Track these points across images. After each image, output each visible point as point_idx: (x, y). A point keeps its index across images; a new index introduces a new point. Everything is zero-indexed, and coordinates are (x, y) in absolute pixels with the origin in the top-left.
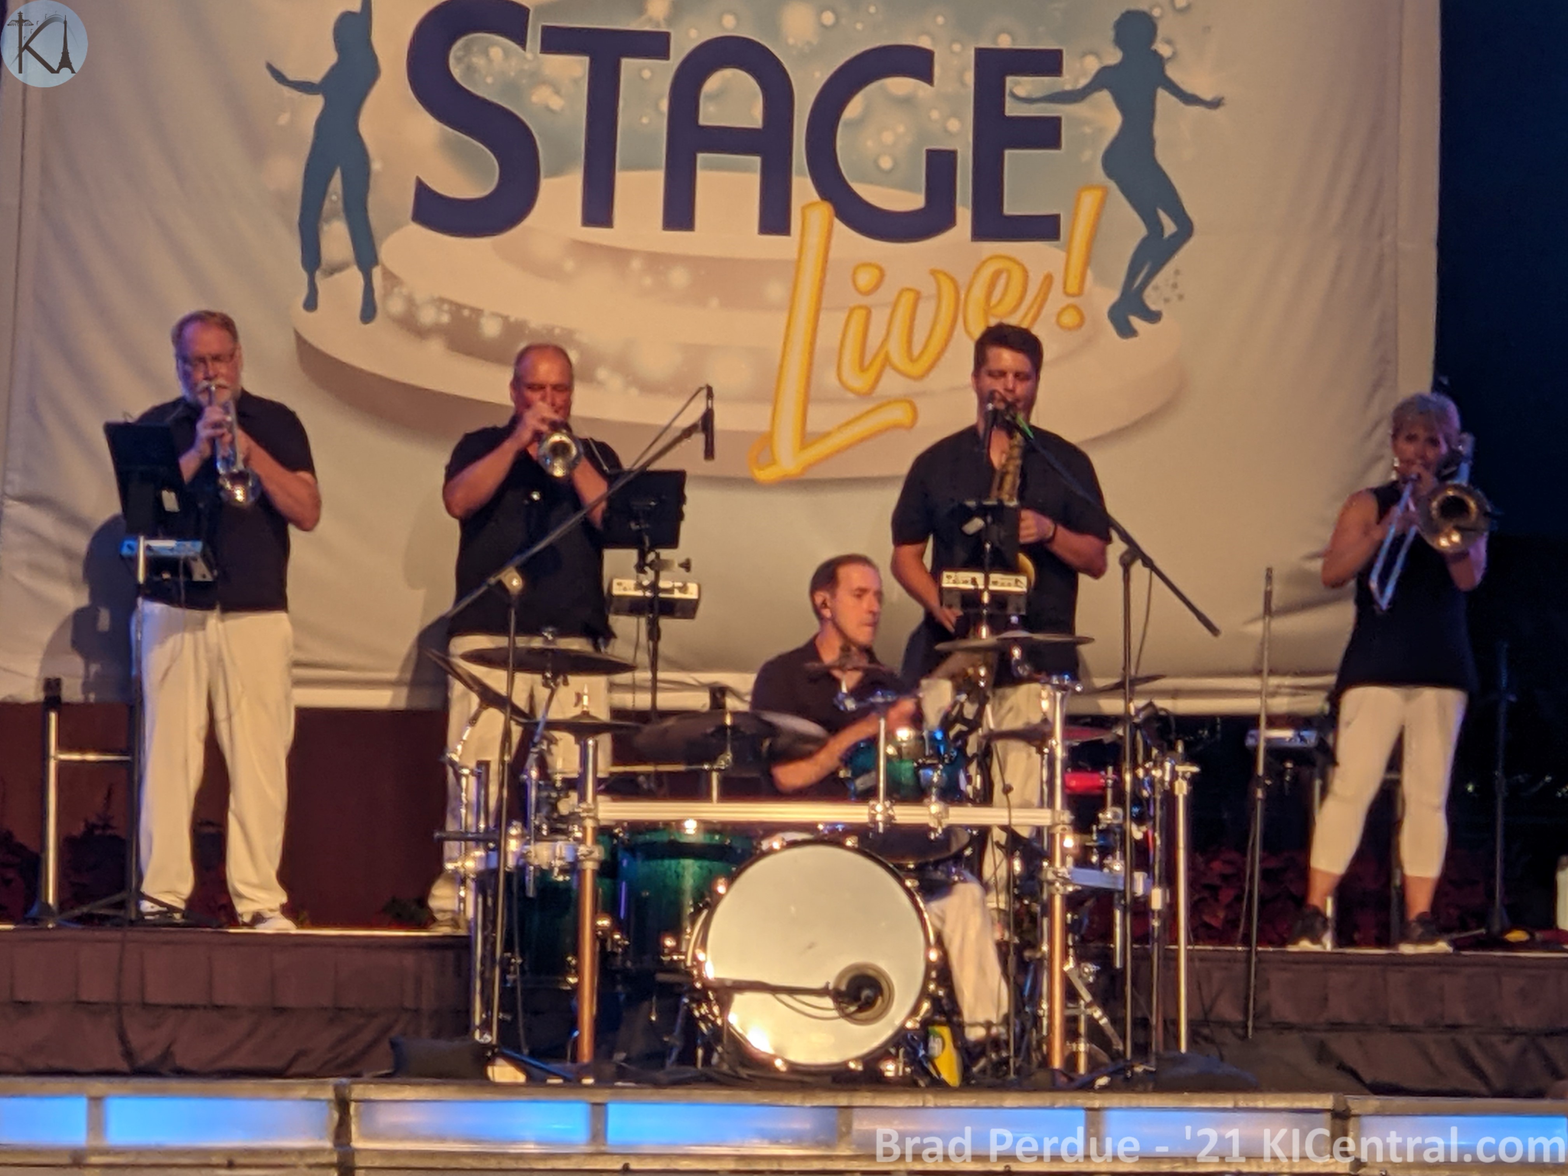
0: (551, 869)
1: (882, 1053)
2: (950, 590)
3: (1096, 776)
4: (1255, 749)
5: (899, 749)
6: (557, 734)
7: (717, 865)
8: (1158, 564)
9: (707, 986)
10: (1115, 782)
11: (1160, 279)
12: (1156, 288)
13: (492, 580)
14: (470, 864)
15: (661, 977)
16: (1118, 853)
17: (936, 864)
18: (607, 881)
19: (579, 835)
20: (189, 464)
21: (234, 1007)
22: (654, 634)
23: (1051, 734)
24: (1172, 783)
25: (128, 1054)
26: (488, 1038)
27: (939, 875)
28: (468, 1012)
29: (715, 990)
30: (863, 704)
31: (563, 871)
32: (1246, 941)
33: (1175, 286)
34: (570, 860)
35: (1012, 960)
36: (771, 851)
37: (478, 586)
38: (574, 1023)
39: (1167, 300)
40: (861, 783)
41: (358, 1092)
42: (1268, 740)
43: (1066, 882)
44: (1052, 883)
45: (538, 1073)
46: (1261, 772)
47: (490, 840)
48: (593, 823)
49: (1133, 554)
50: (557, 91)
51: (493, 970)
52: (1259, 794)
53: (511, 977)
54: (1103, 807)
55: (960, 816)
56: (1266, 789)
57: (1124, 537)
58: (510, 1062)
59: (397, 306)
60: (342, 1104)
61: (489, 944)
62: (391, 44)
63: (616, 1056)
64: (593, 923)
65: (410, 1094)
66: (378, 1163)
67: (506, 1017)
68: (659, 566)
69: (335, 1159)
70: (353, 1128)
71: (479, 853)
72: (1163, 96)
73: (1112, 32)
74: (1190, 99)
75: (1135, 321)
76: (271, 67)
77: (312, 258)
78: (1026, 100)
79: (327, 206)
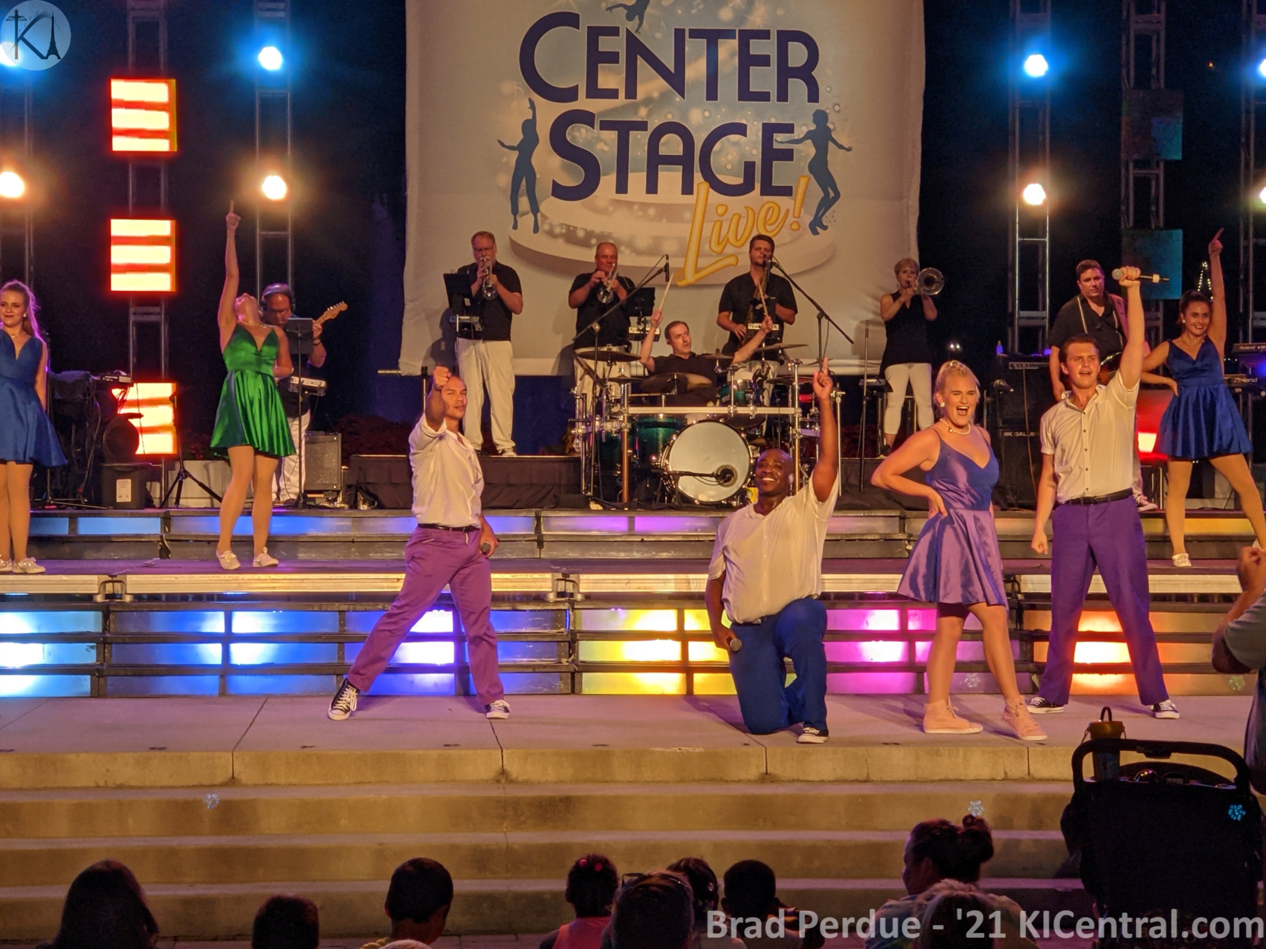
0: (611, 432)
1: (732, 498)
2: (752, 330)
4: (863, 386)
5: (738, 387)
7: (671, 430)
8: (831, 318)
9: (669, 474)
11: (827, 214)
12: (826, 217)
13: (589, 327)
14: (580, 431)
15: (653, 471)
16: (817, 424)
17: (750, 429)
18: (631, 436)
19: (621, 419)
20: (475, 287)
21: (494, 484)
23: (794, 381)
26: (589, 494)
28: (579, 485)
29: (672, 475)
31: (616, 433)
32: (860, 455)
33: (833, 217)
34: (619, 428)
36: (692, 425)
37: (584, 329)
38: (620, 488)
40: (724, 399)
41: (544, 514)
42: (867, 383)
43: (800, 434)
44: (795, 435)
45: (607, 506)
46: (865, 394)
47: (588, 422)
48: (626, 415)
49: (822, 314)
50: (606, 144)
51: (590, 469)
52: (865, 403)
53: (596, 472)
54: (811, 407)
55: (761, 411)
56: (867, 401)
57: (819, 308)
58: (597, 502)
59: (546, 227)
60: (538, 518)
61: (588, 460)
62: (543, 130)
63: (636, 500)
64: (627, 452)
65: (563, 514)
66: (552, 539)
67: (595, 486)
68: (645, 323)
69: (536, 538)
70: (542, 527)
71: (583, 427)
72: (830, 143)
73: (812, 118)
74: (841, 147)
75: (819, 229)
76: (499, 141)
77: (515, 210)
78: (781, 142)
79: (520, 191)
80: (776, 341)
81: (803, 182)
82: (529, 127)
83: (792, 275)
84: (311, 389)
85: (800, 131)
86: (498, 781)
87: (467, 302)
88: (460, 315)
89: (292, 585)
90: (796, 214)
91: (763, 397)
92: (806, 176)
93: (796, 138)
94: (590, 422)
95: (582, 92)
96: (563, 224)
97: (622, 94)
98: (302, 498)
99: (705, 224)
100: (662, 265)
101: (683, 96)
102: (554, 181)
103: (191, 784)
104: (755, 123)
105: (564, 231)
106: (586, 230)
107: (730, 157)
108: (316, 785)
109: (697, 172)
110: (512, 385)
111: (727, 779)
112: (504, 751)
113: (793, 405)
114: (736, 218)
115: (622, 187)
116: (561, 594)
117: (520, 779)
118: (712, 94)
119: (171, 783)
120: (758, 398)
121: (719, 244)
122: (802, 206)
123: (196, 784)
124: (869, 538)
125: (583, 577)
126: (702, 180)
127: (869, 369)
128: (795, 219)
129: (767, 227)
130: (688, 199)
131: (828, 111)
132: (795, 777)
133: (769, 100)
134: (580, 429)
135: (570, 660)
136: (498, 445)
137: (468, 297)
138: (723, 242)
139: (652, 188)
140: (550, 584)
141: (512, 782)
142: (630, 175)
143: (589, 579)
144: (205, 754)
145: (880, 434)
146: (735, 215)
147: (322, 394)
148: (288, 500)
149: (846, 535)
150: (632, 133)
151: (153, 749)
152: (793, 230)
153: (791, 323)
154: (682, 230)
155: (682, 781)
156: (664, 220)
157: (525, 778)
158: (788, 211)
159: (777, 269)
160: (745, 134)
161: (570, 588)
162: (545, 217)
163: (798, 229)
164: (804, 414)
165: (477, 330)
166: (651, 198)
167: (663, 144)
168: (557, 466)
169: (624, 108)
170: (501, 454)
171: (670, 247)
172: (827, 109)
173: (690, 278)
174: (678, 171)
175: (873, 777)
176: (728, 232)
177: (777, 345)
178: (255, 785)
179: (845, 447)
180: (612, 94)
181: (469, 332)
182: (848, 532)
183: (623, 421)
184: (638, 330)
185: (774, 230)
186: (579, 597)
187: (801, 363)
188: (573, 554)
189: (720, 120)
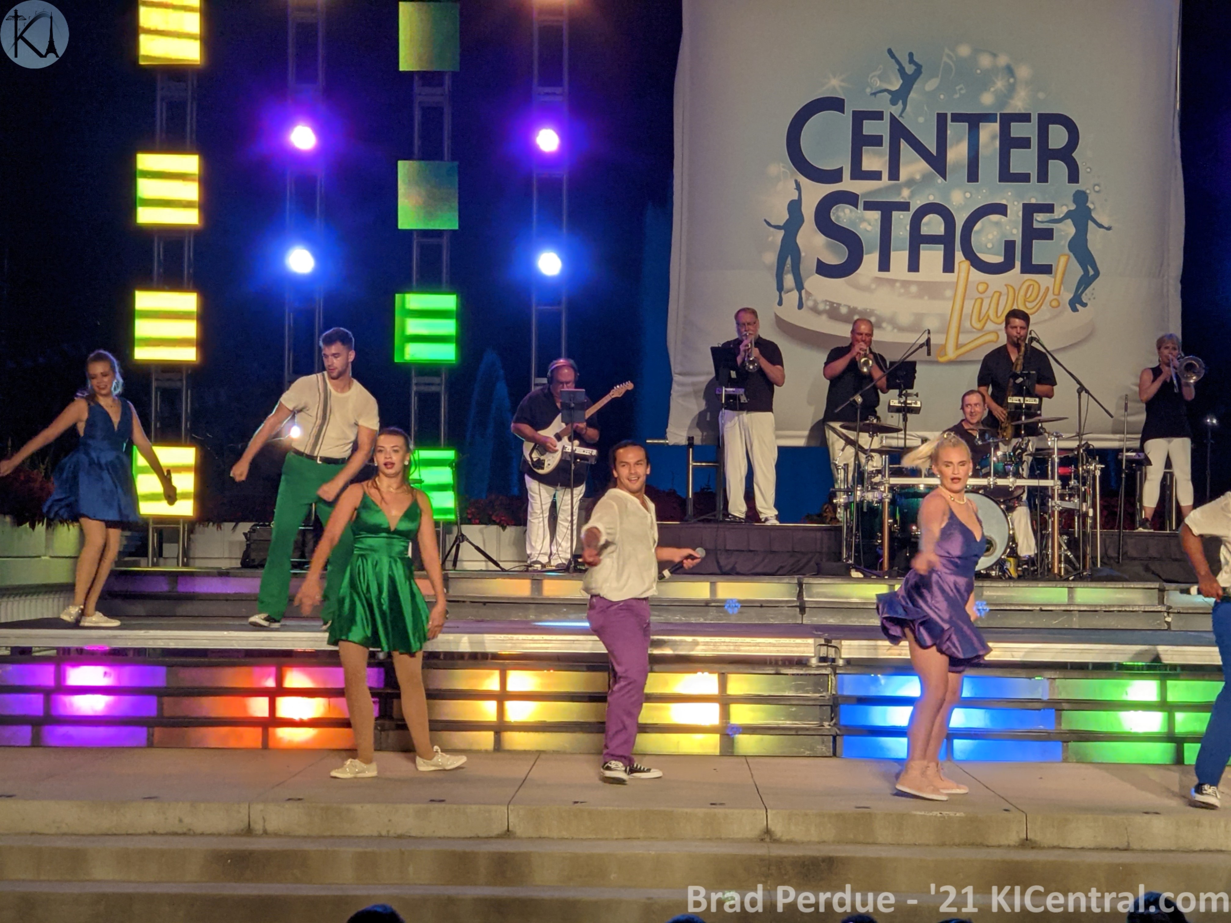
0: (873, 502)
1: (990, 568)
2: (1011, 403)
3: (1067, 469)
4: (1122, 460)
5: (998, 459)
6: (873, 454)
8: (1091, 392)
10: (1075, 471)
11: (1087, 291)
12: (1086, 295)
13: (851, 399)
15: (913, 540)
16: (1076, 496)
17: (1010, 500)
18: (892, 507)
19: (882, 489)
20: (739, 360)
21: (757, 551)
22: (905, 419)
23: (1054, 453)
24: (1094, 471)
25: (720, 567)
26: (850, 562)
27: (1011, 504)
28: (841, 553)
30: (984, 443)
31: (877, 502)
32: (1119, 528)
33: (1093, 294)
34: (880, 498)
35: (1039, 534)
37: (846, 402)
38: (882, 556)
39: (1089, 299)
40: (984, 471)
41: (806, 580)
42: (1127, 456)
43: (1059, 506)
44: (1054, 507)
45: (869, 574)
46: (1124, 467)
47: (849, 491)
48: (887, 485)
49: (1082, 389)
50: (870, 224)
51: (851, 538)
52: (1123, 475)
53: (857, 540)
54: (1070, 479)
55: (1020, 482)
56: (1126, 474)
57: (1079, 382)
58: (857, 570)
59: (810, 303)
60: (800, 585)
61: (850, 529)
62: (809, 210)
63: (897, 568)
64: (888, 521)
65: (824, 581)
66: (813, 606)
67: (856, 554)
68: (907, 395)
69: (798, 604)
70: (804, 593)
71: (845, 496)
72: (1090, 223)
73: (1072, 198)
74: (1100, 226)
75: (1078, 306)
76: (765, 221)
77: (780, 288)
78: (1042, 222)
79: (786, 268)
80: (1036, 415)
81: (1063, 260)
82: (795, 207)
83: (1054, 351)
84: (583, 458)
85: (1060, 211)
86: (762, 840)
87: (733, 374)
88: (726, 387)
89: (563, 646)
90: (1056, 292)
91: (1023, 470)
92: (1065, 255)
93: (1056, 217)
94: (851, 492)
95: (847, 174)
96: (826, 301)
97: (885, 175)
98: (573, 562)
99: (966, 302)
100: (923, 340)
101: (945, 179)
102: (818, 259)
103: (468, 836)
104: (1016, 203)
105: (828, 307)
106: (849, 307)
107: (990, 236)
108: (586, 839)
109: (958, 251)
110: (775, 454)
111: (989, 844)
112: (769, 811)
113: (1053, 478)
114: (997, 295)
115: (884, 265)
116: (823, 659)
117: (784, 838)
118: (973, 176)
119: (449, 834)
120: (1018, 470)
121: (980, 321)
122: (1062, 283)
123: (472, 835)
124: (1128, 609)
125: (845, 643)
126: (963, 259)
127: (1128, 443)
128: (1056, 297)
129: (1027, 303)
130: (949, 277)
131: (1088, 191)
132: (1055, 844)
133: (1029, 181)
134: (841, 499)
135: (832, 723)
136: (761, 513)
137: (733, 370)
138: (984, 319)
139: (914, 265)
140: (812, 650)
141: (776, 841)
142: (892, 253)
143: (850, 645)
144: (482, 807)
145: (1138, 507)
146: (995, 292)
147: (594, 462)
148: (560, 564)
149: (1105, 606)
150: (895, 213)
151: (432, 801)
152: (1053, 307)
153: (1050, 396)
154: (943, 307)
155: (943, 845)
156: (926, 298)
157: (789, 837)
158: (1048, 289)
159: (1038, 344)
160: (1005, 214)
161: (832, 653)
162: (809, 294)
163: (1059, 305)
164: (1064, 486)
165: (742, 401)
166: (913, 276)
167: (924, 224)
168: (819, 534)
169: (888, 189)
170: (764, 522)
171: (931, 323)
172: (1087, 189)
173: (951, 354)
174: (939, 249)
175: (1135, 845)
176: (988, 310)
177: (1036, 419)
178: (530, 838)
179: (1103, 519)
180: (876, 175)
181: (734, 404)
182: (1107, 603)
183: (884, 492)
184: (899, 402)
185: (1033, 308)
186: (841, 662)
187: (1061, 436)
188: (832, 621)
189: (982, 199)
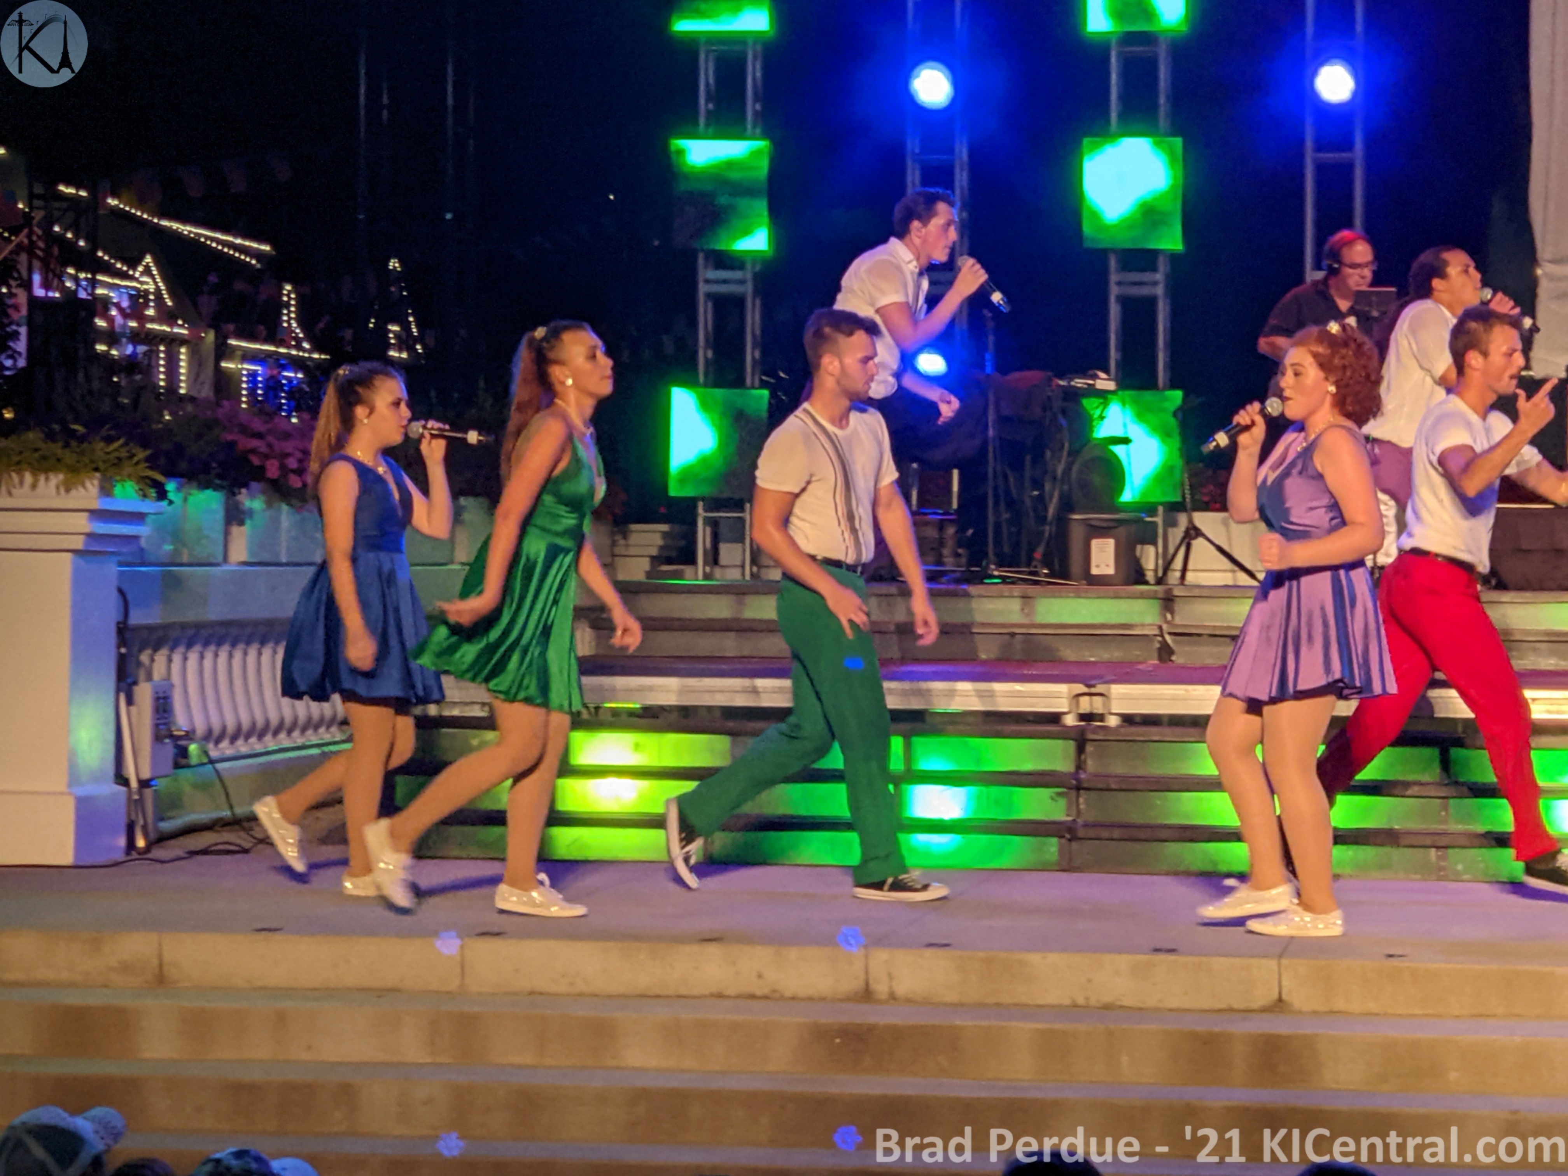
103: (1217, 1007)
119: (1186, 1004)
123: (1224, 1007)
144: (1237, 961)
151: (1156, 950)
178: (1315, 1012)
